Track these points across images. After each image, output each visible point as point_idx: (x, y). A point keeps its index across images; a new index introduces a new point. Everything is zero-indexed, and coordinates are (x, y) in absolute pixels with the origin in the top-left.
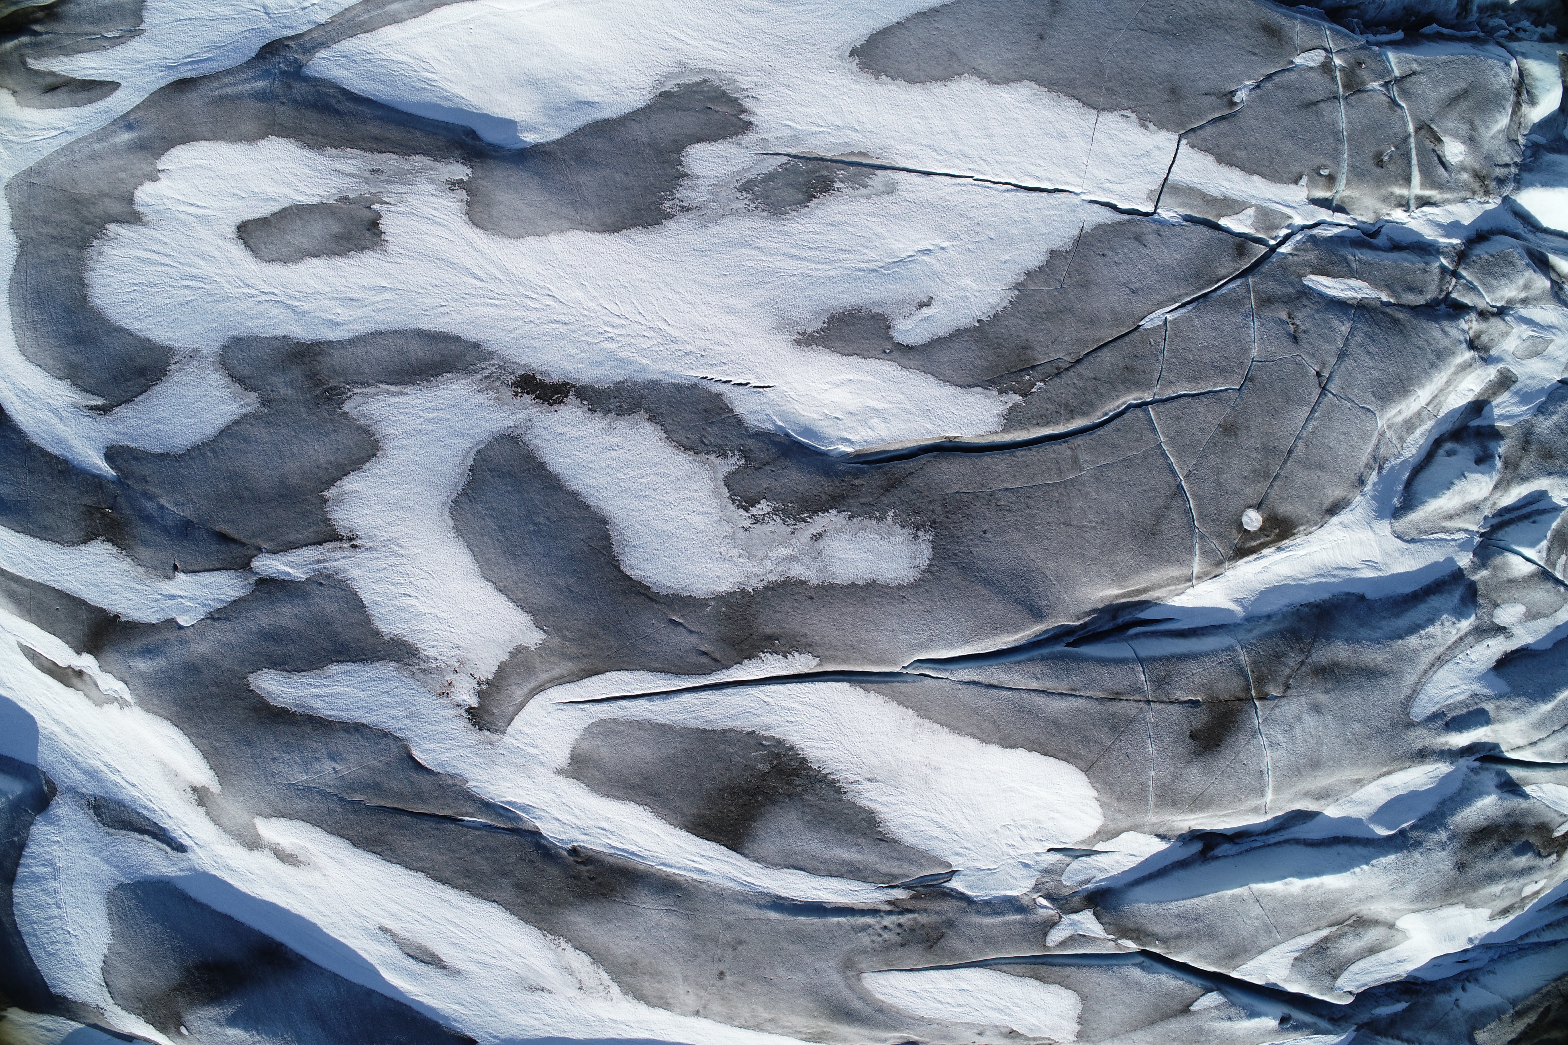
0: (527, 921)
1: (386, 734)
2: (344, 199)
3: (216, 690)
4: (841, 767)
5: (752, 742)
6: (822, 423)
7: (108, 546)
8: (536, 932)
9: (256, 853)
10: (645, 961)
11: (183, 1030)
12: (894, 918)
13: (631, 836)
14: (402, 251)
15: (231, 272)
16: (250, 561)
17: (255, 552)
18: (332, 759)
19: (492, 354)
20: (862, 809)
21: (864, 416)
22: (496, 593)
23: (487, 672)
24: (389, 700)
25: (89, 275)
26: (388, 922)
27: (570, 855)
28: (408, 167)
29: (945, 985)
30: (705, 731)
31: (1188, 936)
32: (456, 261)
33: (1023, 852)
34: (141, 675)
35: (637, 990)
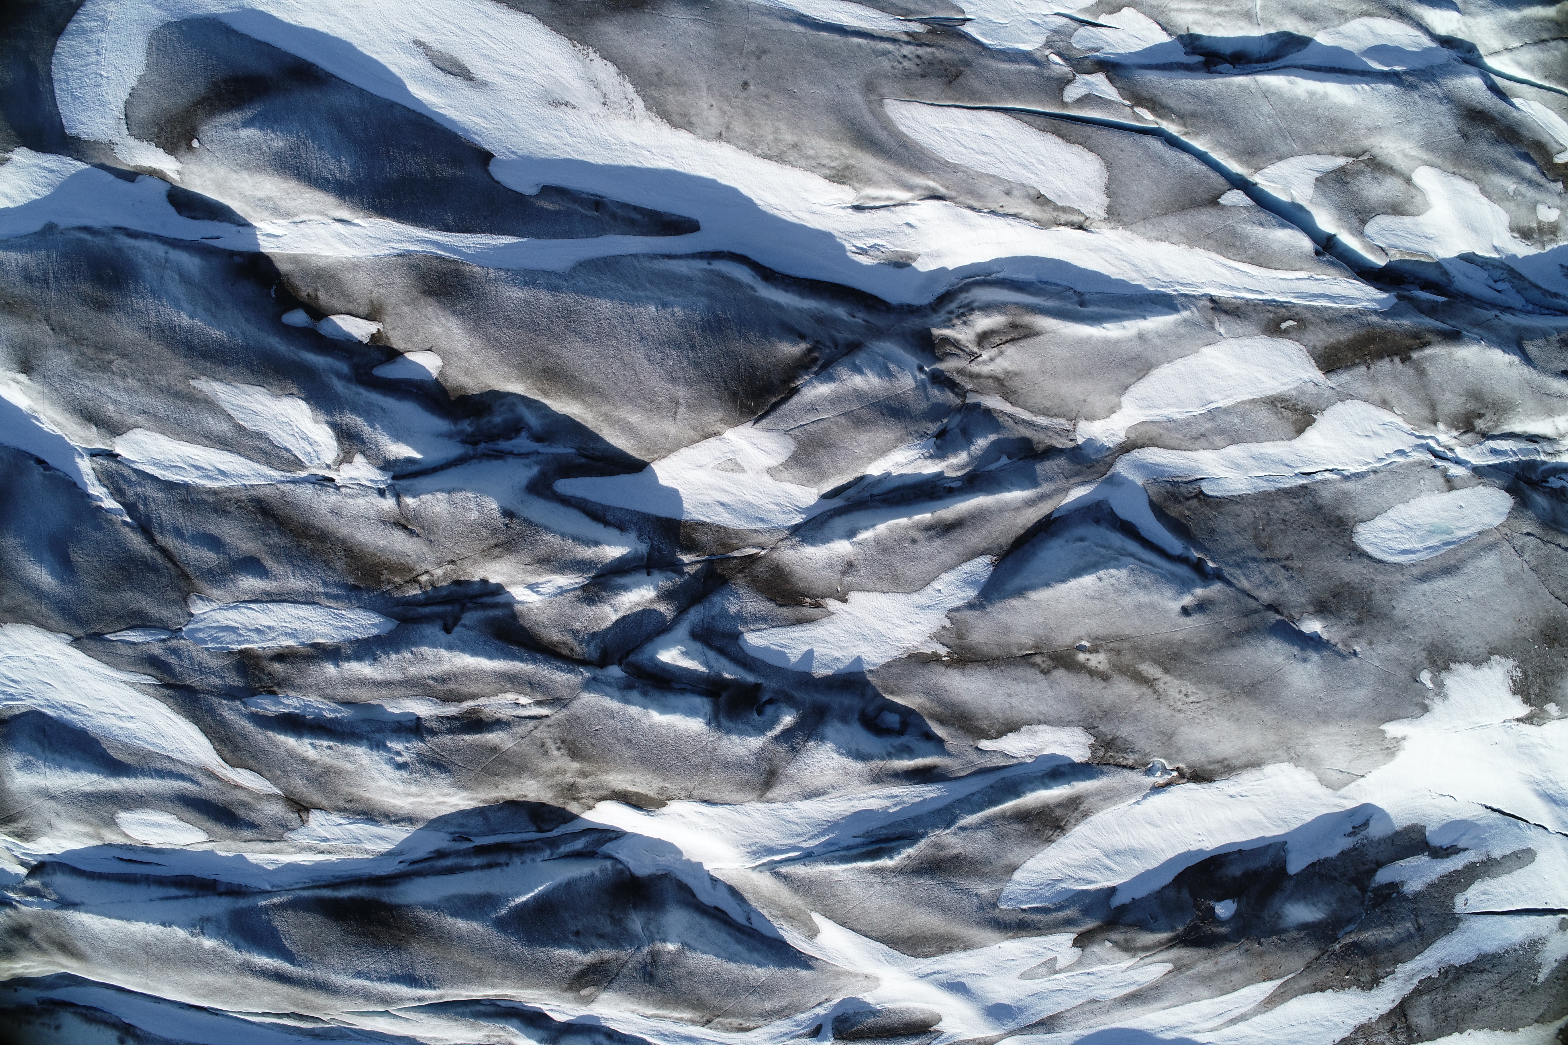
0: (558, 32)
8: (566, 42)
10: (670, 70)
12: (912, 48)
26: (423, 35)
29: (967, 127)
31: (1204, 117)
33: (1031, 11)
35: (661, 105)
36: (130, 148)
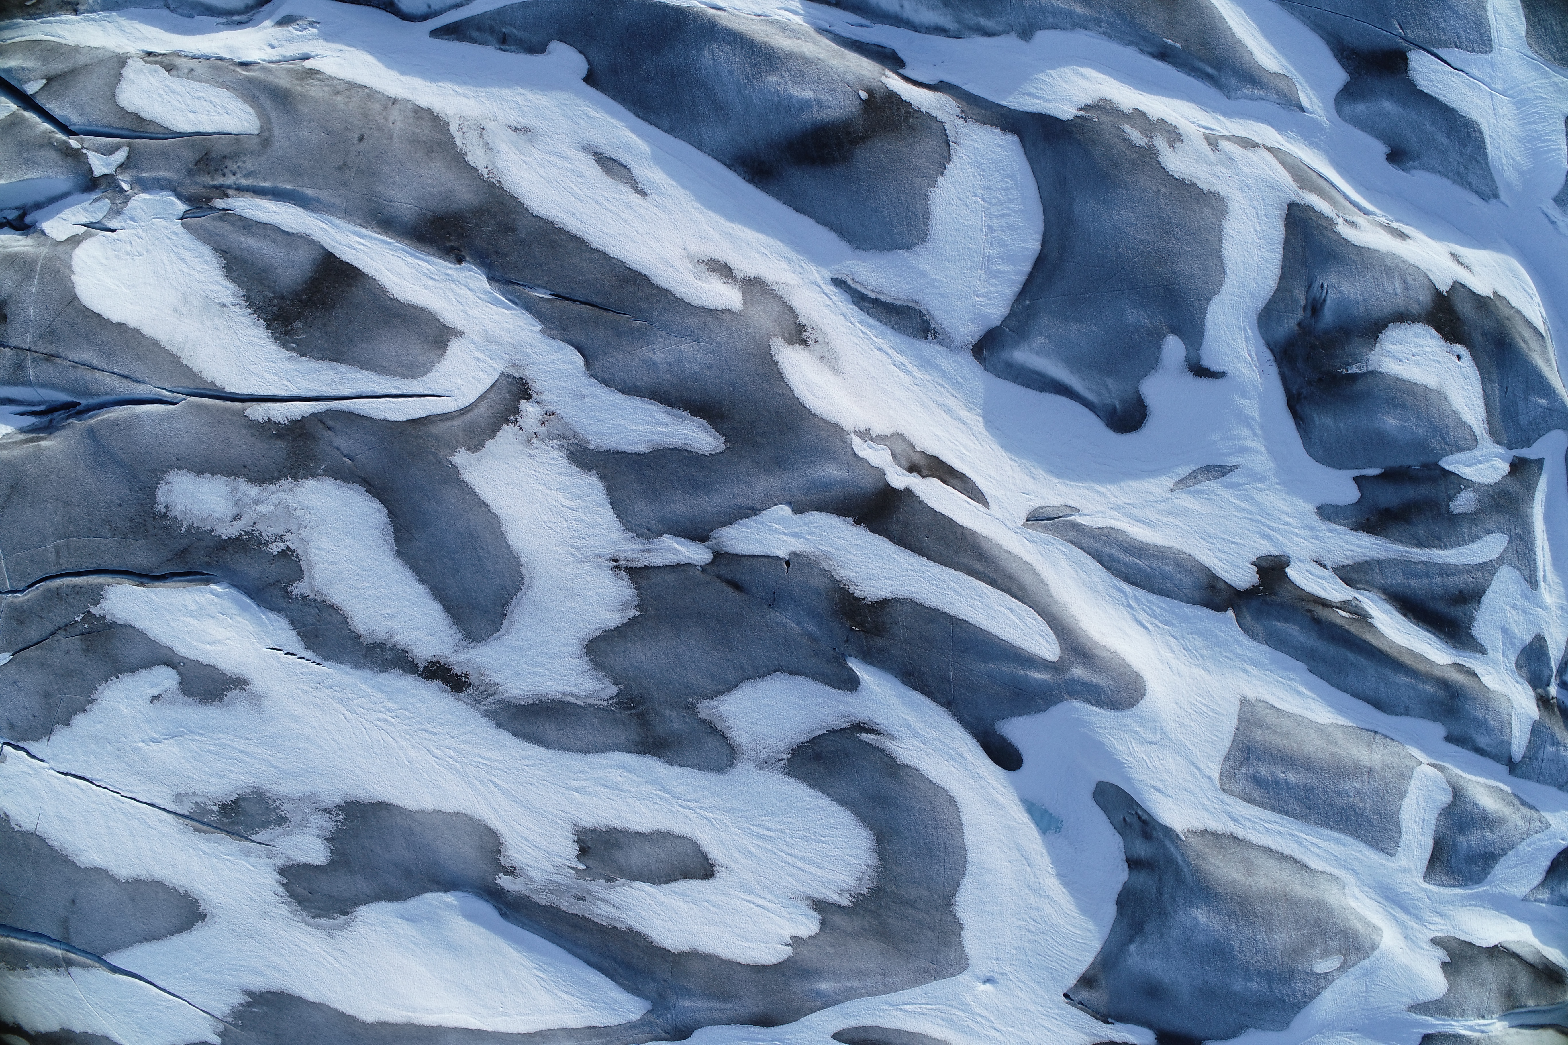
0: (512, 196)
1: (606, 382)
2: (610, 880)
3: (759, 440)
4: (243, 319)
5: (303, 347)
6: (234, 612)
7: (858, 594)
8: (506, 186)
9: (752, 273)
10: (420, 154)
11: (864, 95)
12: (227, 183)
13: (410, 271)
14: (559, 821)
15: (723, 835)
16: (713, 560)
17: (708, 567)
18: (655, 363)
19: (487, 715)
20: (235, 280)
21: (200, 613)
22: (489, 502)
23: (507, 432)
24: (598, 414)
25: (873, 860)
26: (637, 200)
27: (464, 257)
28: (553, 896)
29: (205, 118)
30: (337, 360)
32: (513, 803)
33: (132, 231)
34: (836, 461)
35: (435, 127)
36: (941, 108)
